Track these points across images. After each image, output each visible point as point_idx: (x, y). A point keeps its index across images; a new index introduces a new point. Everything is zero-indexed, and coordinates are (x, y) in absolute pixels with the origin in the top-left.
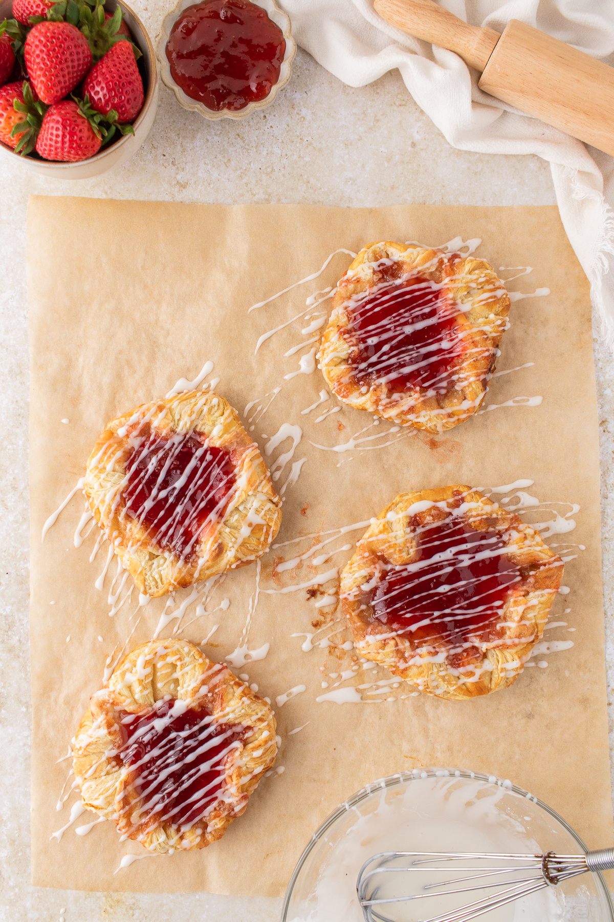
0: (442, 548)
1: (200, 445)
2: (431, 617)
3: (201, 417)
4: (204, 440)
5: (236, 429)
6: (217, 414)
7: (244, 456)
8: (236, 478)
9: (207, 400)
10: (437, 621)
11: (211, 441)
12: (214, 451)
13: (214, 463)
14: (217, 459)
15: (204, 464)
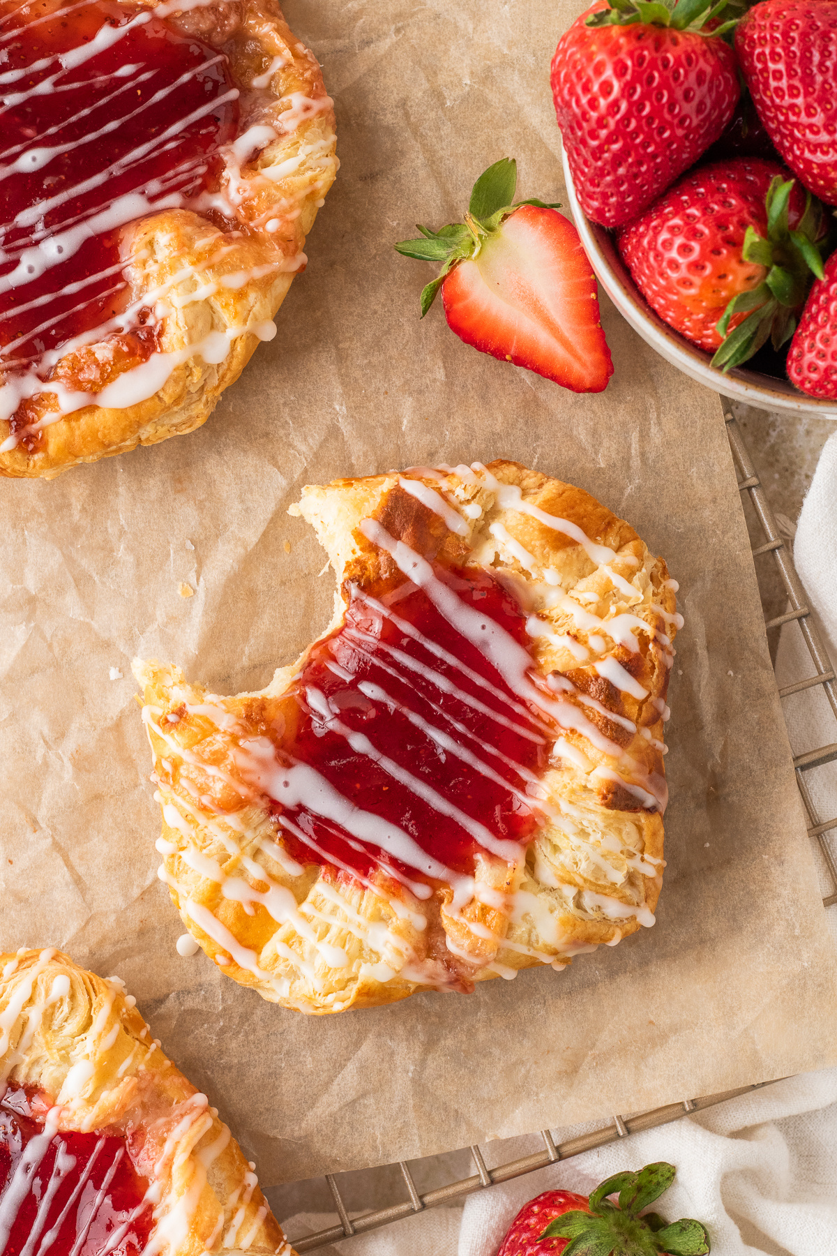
0: (54, 276)
1: (30, 1127)
2: (59, 74)
3: (25, 1041)
4: (45, 1113)
5: (136, 1061)
6: (72, 1026)
7: (168, 1147)
8: (155, 1215)
9: (35, 986)
10: (41, 64)
11: (64, 1114)
12: (77, 1142)
13: (83, 1177)
14: (89, 1165)
15: (53, 1184)
